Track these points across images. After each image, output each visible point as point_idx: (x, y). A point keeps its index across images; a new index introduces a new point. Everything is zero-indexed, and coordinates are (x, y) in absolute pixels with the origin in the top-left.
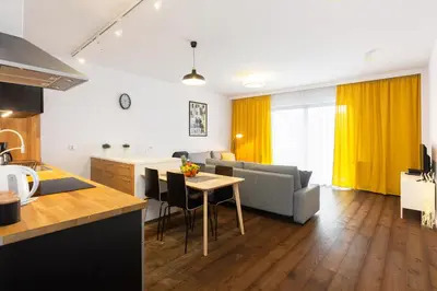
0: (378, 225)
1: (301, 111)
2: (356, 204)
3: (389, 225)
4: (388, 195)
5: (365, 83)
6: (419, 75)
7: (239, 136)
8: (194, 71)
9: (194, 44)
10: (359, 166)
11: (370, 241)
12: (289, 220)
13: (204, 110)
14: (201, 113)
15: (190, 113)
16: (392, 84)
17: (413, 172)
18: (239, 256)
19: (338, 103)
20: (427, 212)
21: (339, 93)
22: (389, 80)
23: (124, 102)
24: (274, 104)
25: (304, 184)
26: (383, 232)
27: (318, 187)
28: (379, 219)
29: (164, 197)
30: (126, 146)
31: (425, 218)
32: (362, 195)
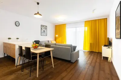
0: (96, 62)
1: (75, 28)
2: (90, 55)
3: (99, 62)
4: (98, 52)
5: (93, 20)
6: (107, 18)
7: (57, 36)
8: (38, 13)
9: (38, 4)
10: (91, 44)
11: (94, 67)
12: (69, 62)
13: (46, 28)
14: (45, 29)
15: (41, 29)
16: (99, 21)
17: (105, 46)
18: (50, 77)
19: (85, 26)
20: (110, 57)
21: (85, 23)
22: (99, 20)
23: (17, 24)
24: (67, 26)
25: (74, 50)
26: (97, 64)
27: (79, 51)
28: (96, 60)
29: (24, 56)
30: (17, 39)
31: (109, 59)
32: (91, 53)
